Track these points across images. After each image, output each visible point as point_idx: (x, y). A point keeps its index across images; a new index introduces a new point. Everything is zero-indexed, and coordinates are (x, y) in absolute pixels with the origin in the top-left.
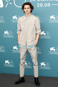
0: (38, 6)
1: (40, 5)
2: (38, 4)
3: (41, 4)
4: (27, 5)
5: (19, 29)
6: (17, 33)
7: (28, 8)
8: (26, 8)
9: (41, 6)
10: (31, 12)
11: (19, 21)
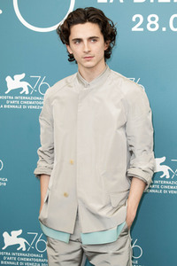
0: (137, 26)
1: (145, 22)
2: (138, 19)
3: (153, 19)
6: (37, 172)
7: (91, 38)
8: (80, 40)
9: (153, 26)
10: (107, 55)
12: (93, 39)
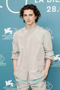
0: (48, 11)
1: (51, 9)
2: (49, 8)
3: (54, 8)
4: (28, 9)
5: (15, 50)
8: (26, 15)
9: (54, 10)
10: (36, 21)
11: (16, 36)
12: (31, 15)
